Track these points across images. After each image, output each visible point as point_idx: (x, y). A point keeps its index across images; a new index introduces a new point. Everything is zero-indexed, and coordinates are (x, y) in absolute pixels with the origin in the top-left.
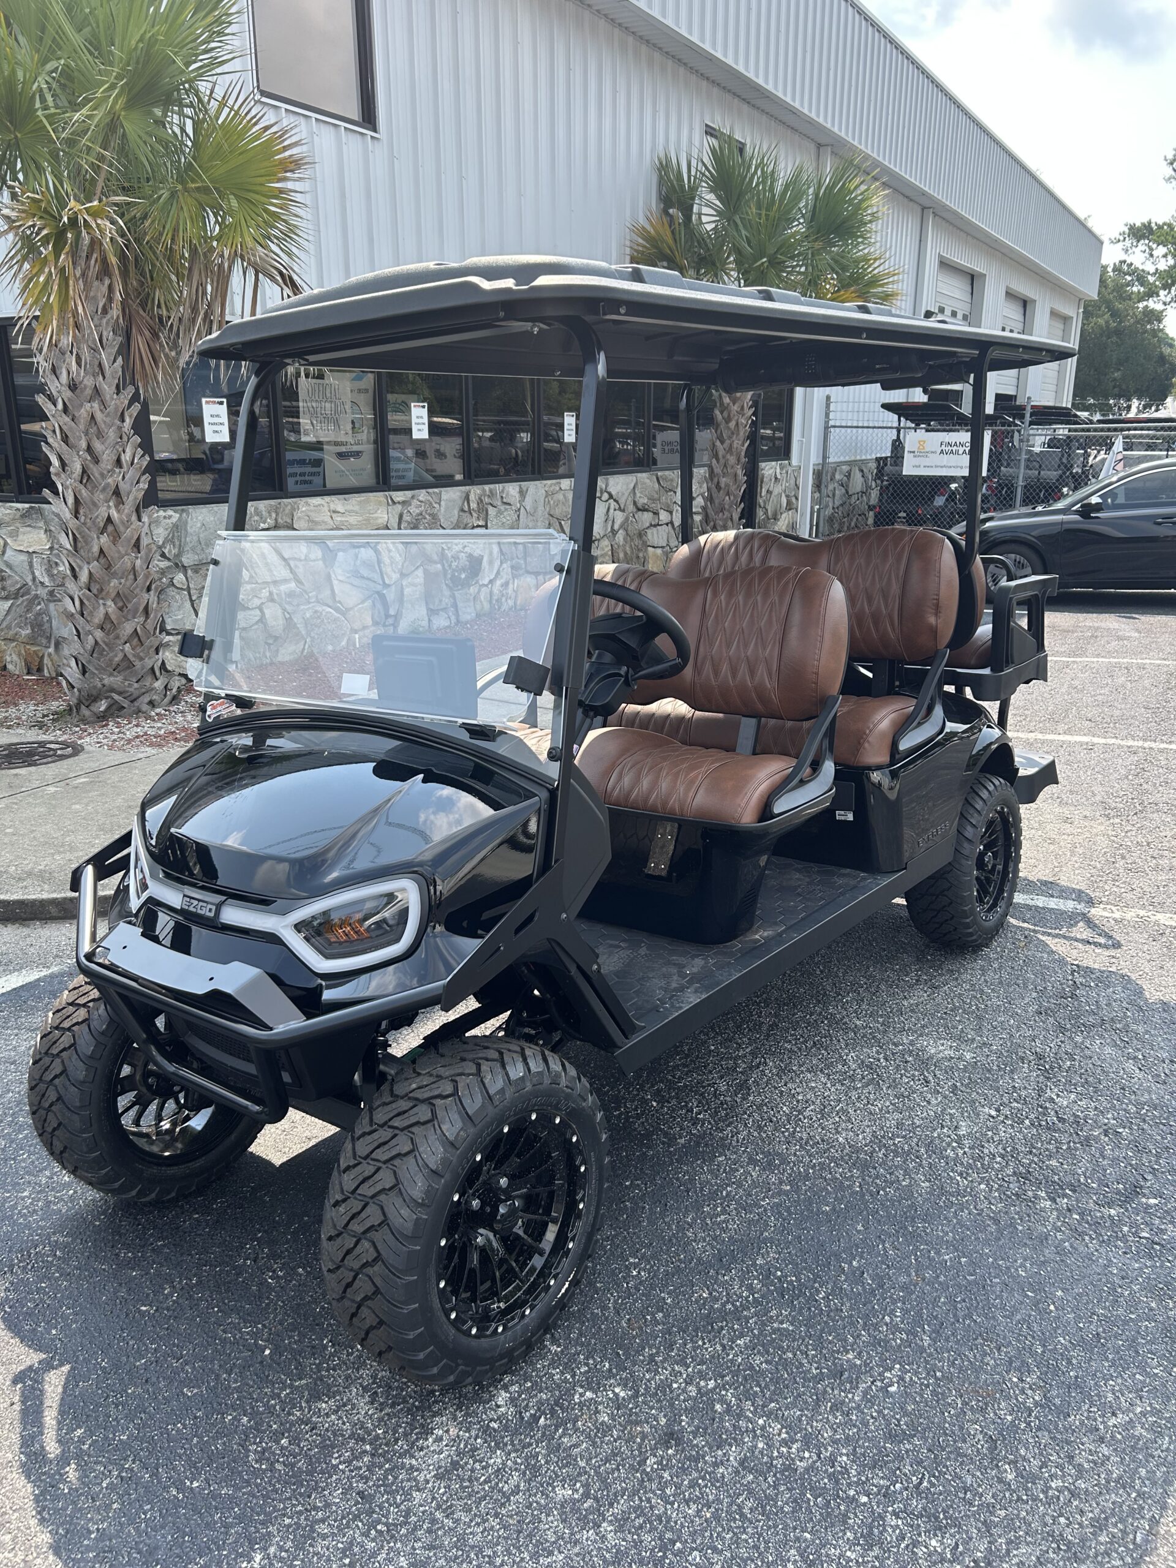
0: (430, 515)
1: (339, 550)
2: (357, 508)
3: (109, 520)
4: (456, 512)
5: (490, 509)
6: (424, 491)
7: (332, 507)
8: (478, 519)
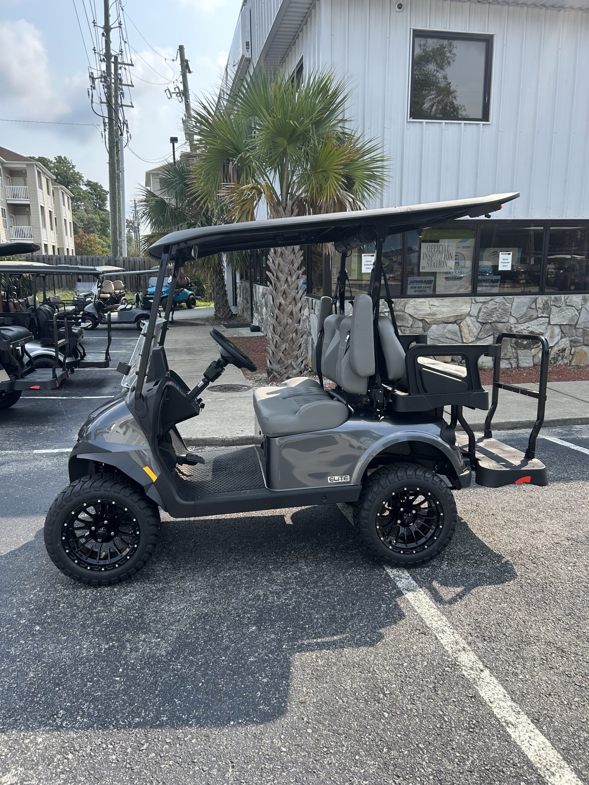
0: (502, 309)
1: (434, 324)
2: (448, 304)
3: (280, 304)
4: (525, 309)
5: (553, 308)
6: (501, 297)
7: (431, 303)
8: (543, 313)
